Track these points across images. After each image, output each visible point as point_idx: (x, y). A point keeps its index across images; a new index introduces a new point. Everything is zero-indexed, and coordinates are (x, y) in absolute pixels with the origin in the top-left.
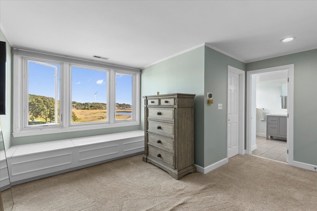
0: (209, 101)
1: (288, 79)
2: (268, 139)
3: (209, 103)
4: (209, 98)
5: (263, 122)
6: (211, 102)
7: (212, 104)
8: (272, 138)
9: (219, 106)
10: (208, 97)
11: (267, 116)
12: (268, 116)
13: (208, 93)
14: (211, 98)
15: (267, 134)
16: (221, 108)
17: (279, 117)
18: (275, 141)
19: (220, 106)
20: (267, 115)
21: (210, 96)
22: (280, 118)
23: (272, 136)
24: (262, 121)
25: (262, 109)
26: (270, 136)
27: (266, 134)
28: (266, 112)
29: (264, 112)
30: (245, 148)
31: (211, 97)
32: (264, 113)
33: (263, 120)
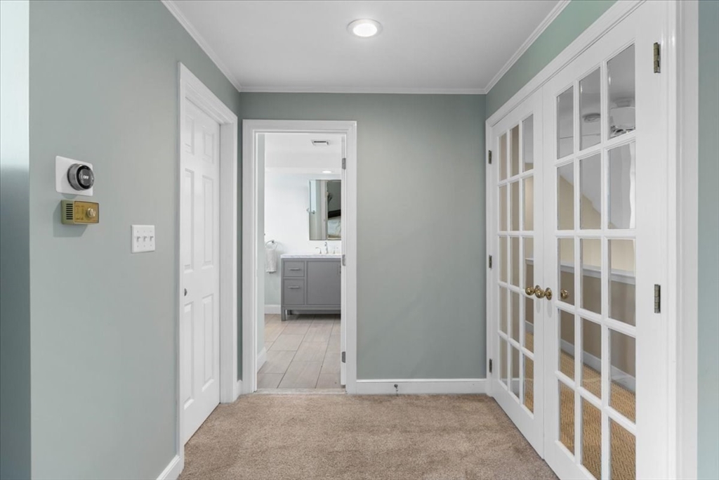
0: (69, 206)
1: (344, 160)
2: (284, 320)
3: (69, 216)
4: (72, 191)
5: (272, 275)
6: (87, 215)
7: (91, 227)
8: (291, 314)
9: (135, 234)
10: (62, 187)
11: (283, 259)
12: (285, 261)
13: (64, 164)
14: (90, 192)
15: (282, 307)
16: (150, 246)
17: (307, 262)
18: (298, 321)
19: (144, 237)
20: (282, 256)
21: (81, 177)
22: (309, 263)
23: (292, 309)
24: (270, 273)
25: (271, 243)
26: (288, 311)
27: (280, 306)
28: (279, 249)
29: (274, 251)
30: (240, 376)
31: (86, 187)
32: (276, 254)
33: (272, 271)
